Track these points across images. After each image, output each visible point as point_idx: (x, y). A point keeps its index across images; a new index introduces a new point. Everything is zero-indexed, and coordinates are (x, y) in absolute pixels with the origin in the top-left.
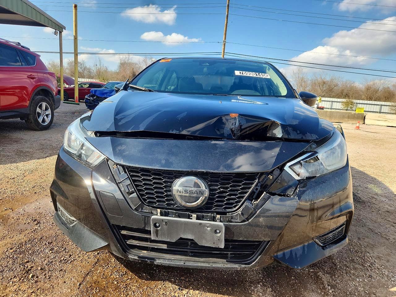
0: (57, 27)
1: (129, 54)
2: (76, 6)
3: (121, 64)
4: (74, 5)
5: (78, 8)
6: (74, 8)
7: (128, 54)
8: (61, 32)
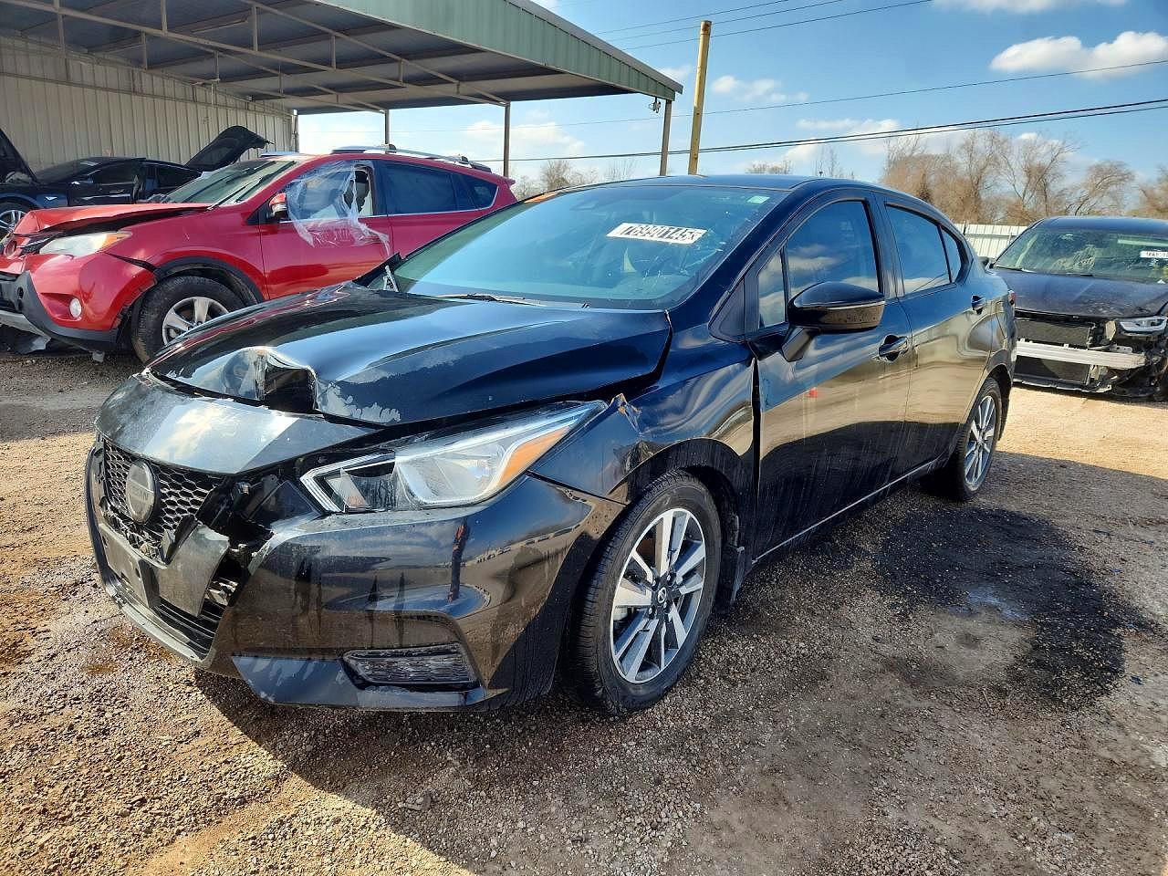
0: (661, 89)
1: (919, 131)
2: (707, 27)
3: (890, 162)
4: (702, 24)
5: (713, 29)
6: (702, 32)
7: (915, 132)
8: (669, 103)
